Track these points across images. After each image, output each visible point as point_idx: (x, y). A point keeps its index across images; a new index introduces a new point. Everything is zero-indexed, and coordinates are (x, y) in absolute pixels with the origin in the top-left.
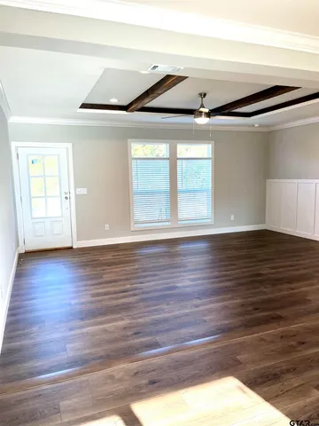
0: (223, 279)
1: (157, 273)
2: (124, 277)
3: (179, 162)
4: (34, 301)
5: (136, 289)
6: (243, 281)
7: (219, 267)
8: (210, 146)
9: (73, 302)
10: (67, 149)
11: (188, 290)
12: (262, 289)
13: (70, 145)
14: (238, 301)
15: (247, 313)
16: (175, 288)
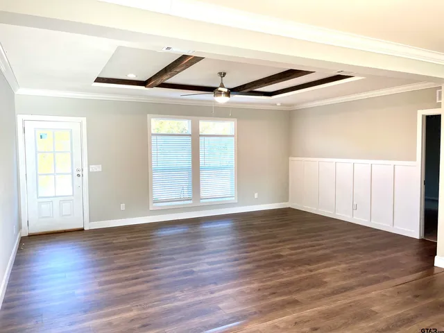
0: (241, 261)
1: (174, 256)
2: (138, 262)
3: (201, 138)
4: (33, 292)
5: (149, 275)
6: (263, 263)
7: (238, 248)
8: (233, 123)
9: (77, 292)
10: (81, 124)
11: (205, 274)
12: (281, 272)
13: (84, 120)
14: (256, 285)
15: (264, 298)
16: (192, 272)
